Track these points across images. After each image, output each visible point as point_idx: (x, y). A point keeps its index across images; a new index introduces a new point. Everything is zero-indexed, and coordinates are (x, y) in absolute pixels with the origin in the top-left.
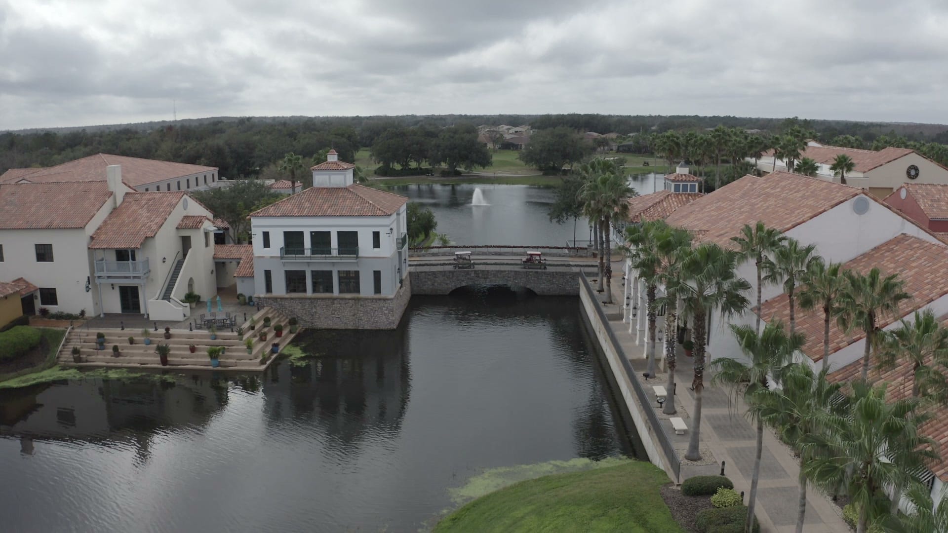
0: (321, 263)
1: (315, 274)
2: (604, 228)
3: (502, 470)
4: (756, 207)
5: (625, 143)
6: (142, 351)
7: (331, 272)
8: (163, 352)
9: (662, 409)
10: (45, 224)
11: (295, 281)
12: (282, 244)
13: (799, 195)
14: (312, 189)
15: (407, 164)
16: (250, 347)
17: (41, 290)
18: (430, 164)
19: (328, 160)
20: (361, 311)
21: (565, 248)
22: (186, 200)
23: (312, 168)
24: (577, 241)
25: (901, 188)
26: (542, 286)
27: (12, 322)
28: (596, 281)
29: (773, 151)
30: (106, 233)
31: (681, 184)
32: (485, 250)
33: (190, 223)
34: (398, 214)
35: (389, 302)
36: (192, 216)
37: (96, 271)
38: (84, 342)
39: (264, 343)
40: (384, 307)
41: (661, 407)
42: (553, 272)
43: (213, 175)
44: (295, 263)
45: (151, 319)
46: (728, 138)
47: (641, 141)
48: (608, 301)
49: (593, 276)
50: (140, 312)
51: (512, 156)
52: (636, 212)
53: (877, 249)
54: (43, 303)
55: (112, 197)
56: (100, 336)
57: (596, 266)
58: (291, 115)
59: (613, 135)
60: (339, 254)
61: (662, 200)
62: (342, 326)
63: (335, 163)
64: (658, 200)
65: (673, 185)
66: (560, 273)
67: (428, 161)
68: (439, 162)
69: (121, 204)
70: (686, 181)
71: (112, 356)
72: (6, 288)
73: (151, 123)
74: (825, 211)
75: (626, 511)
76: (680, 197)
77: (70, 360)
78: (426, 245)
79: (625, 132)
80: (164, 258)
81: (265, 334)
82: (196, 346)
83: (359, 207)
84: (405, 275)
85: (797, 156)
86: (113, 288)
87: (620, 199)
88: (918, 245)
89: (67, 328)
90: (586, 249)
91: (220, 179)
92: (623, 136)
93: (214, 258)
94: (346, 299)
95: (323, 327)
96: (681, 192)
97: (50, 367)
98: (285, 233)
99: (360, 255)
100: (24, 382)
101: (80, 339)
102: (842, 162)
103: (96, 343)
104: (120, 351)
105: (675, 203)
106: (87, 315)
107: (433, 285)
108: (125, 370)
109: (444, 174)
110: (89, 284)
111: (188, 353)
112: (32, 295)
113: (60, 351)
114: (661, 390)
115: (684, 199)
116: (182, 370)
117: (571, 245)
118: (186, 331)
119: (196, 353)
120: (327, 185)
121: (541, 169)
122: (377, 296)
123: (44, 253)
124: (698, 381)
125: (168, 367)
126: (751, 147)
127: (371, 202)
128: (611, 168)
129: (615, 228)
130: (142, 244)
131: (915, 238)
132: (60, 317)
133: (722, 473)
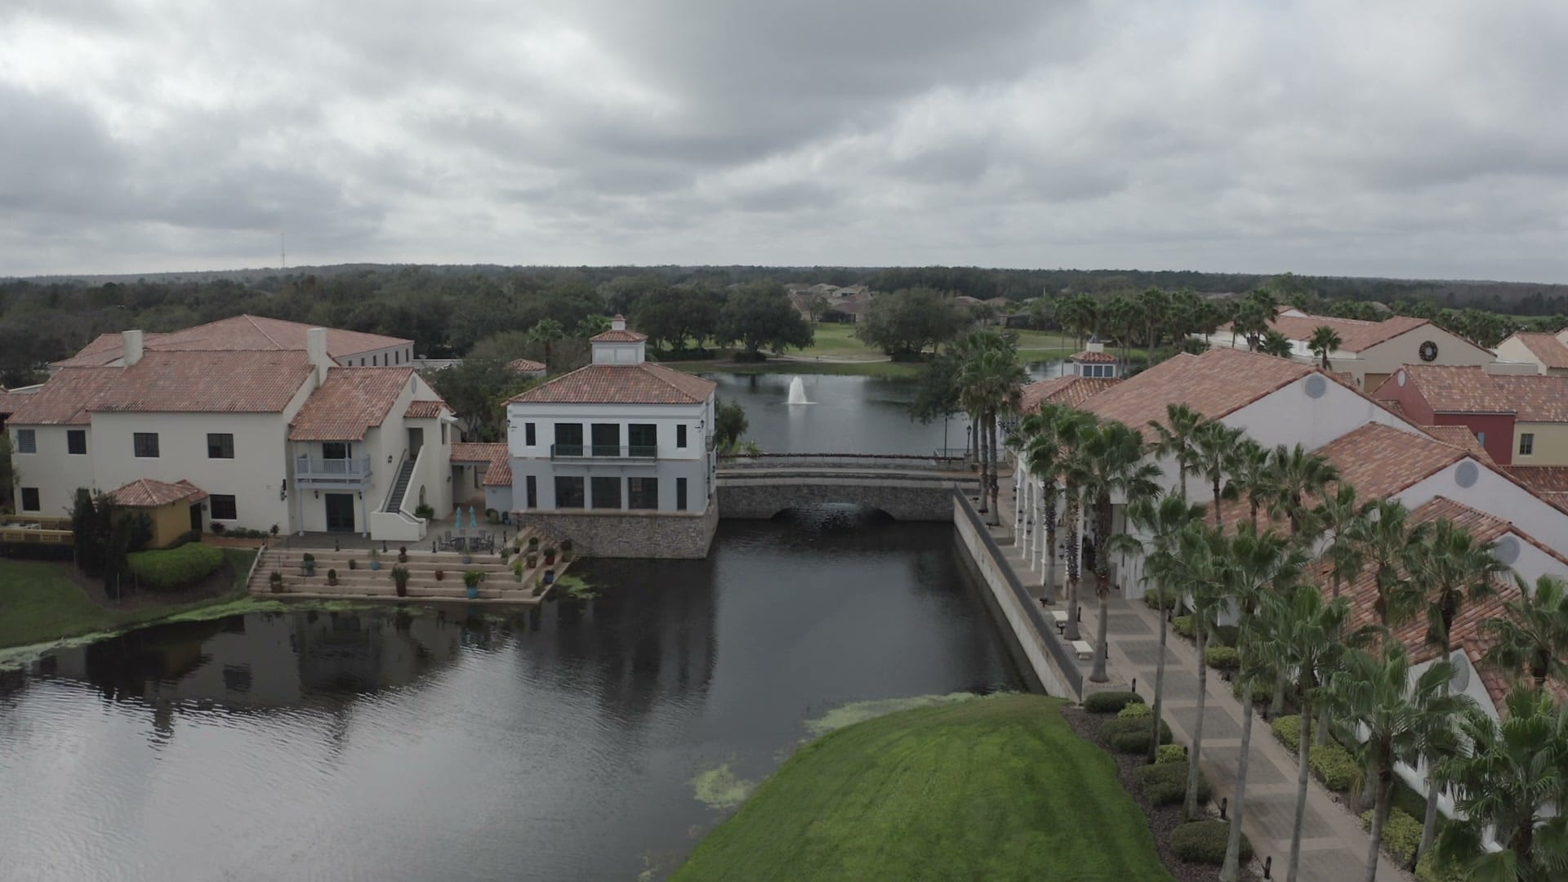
0: (605, 467)
1: (595, 480)
2: (988, 424)
3: (866, 704)
4: (1187, 391)
5: (1019, 313)
6: (368, 579)
7: (618, 479)
8: (401, 577)
9: (1063, 635)
10: (224, 404)
11: (567, 492)
12: (552, 441)
13: (1242, 374)
14: (591, 367)
15: (681, 343)
16: (518, 573)
17: (212, 496)
18: (717, 343)
19: (613, 329)
20: (658, 533)
21: (932, 458)
22: (414, 379)
23: (591, 339)
24: (949, 449)
25: (1399, 370)
26: (902, 507)
27: (180, 538)
28: (977, 499)
29: (1231, 324)
30: (311, 421)
31: (1093, 365)
32: (819, 460)
33: (421, 410)
34: (707, 404)
35: (698, 520)
36: (424, 402)
37: (296, 472)
38: (284, 566)
39: (533, 571)
40: (690, 527)
41: (1062, 633)
42: (917, 489)
43: (407, 351)
44: (570, 467)
45: (374, 537)
46: (1164, 304)
47: (1044, 310)
48: (994, 522)
49: (973, 494)
50: (354, 530)
51: (840, 333)
52: (1031, 403)
53: (1337, 442)
54: (214, 516)
55: (314, 372)
56: (308, 558)
57: (977, 480)
58: (474, 263)
59: (1000, 302)
60: (630, 455)
61: (1067, 388)
62: (631, 554)
63: (622, 332)
64: (1061, 387)
65: (1082, 366)
66: (926, 489)
67: (714, 338)
68: (732, 340)
69: (326, 382)
70: (1099, 362)
71: (325, 585)
72: (172, 491)
73: (246, 271)
74: (1268, 393)
75: (1020, 728)
76: (1091, 383)
77: (266, 589)
78: (732, 453)
79: (1020, 297)
80: (391, 457)
81: (535, 559)
82: (444, 572)
83: (658, 392)
84: (713, 490)
85: (1263, 329)
86: (317, 497)
87: (1011, 384)
88: (1387, 434)
89: (258, 549)
90: (962, 459)
91: (416, 357)
92: (1016, 303)
93: (451, 460)
94: (638, 516)
95: (606, 555)
96: (1093, 377)
97: (239, 598)
98: (557, 425)
99: (660, 455)
100: (209, 614)
101: (279, 562)
102: (1324, 337)
103: (302, 568)
104: (337, 578)
105: (1085, 392)
106: (280, 533)
107: (749, 505)
108: (347, 602)
109: (739, 357)
110: (285, 489)
111: (434, 580)
112: (199, 504)
113: (252, 578)
114: (1061, 615)
115: (1097, 386)
116: (427, 602)
117: (940, 455)
118: (429, 553)
119: (444, 581)
120: (612, 362)
121: (888, 353)
122: (681, 513)
123: (220, 447)
124: (1102, 585)
125: (406, 598)
126: (1199, 318)
127: (674, 385)
128: (997, 344)
129: (1003, 426)
130: (364, 436)
131: (1386, 426)
132: (241, 534)
133: (1134, 690)
